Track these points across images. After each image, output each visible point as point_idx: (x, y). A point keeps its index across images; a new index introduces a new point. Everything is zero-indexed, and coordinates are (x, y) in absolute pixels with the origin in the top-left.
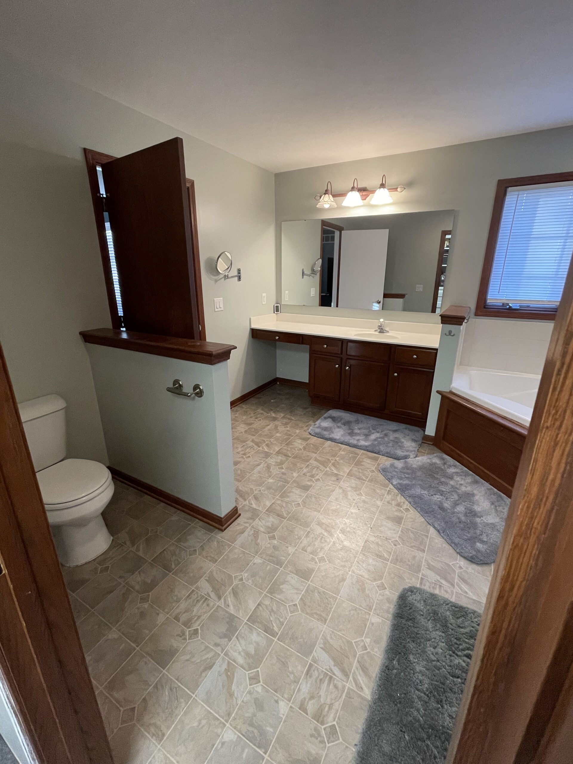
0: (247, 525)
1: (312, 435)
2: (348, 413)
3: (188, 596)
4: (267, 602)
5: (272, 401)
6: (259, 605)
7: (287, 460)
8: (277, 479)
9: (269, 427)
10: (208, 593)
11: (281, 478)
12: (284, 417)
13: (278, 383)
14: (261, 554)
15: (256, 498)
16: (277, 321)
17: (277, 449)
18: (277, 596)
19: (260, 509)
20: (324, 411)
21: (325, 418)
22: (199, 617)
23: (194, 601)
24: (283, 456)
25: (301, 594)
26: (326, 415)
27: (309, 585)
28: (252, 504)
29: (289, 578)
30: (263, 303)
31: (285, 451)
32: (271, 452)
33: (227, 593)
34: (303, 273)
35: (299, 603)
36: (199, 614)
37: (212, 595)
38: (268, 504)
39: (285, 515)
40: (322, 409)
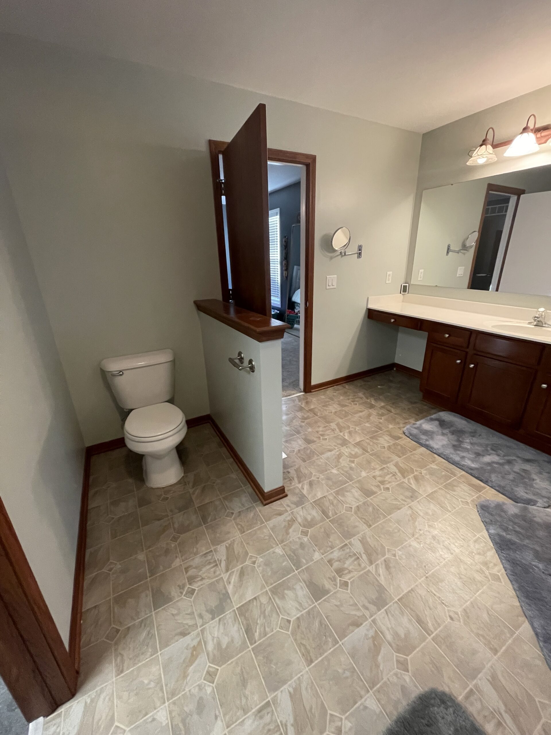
0: (288, 509)
1: (406, 435)
2: (466, 420)
3: (205, 554)
4: (264, 600)
5: (379, 387)
6: (255, 598)
7: (363, 454)
8: (342, 472)
9: (361, 414)
10: (221, 561)
11: (346, 472)
12: (382, 407)
13: (395, 369)
14: (285, 545)
15: (311, 484)
16: (403, 302)
17: (358, 439)
18: (277, 600)
19: (309, 497)
20: (433, 411)
21: (432, 420)
22: (202, 579)
23: (206, 561)
24: (361, 450)
25: (301, 611)
26: (433, 416)
27: (315, 606)
28: (303, 489)
29: (298, 587)
30: (387, 282)
31: (366, 445)
32: (351, 440)
33: (236, 569)
34: (448, 249)
35: (293, 621)
36: (204, 576)
37: (223, 564)
38: (319, 495)
39: (330, 514)
40: (433, 408)
